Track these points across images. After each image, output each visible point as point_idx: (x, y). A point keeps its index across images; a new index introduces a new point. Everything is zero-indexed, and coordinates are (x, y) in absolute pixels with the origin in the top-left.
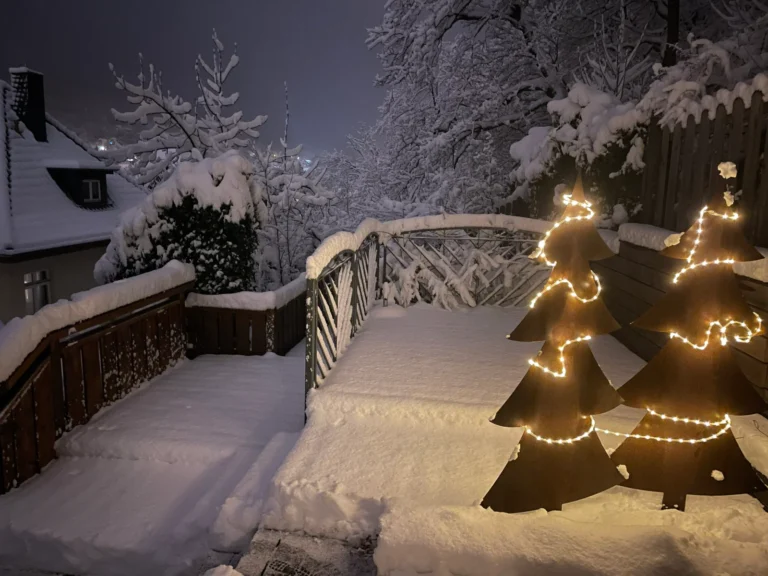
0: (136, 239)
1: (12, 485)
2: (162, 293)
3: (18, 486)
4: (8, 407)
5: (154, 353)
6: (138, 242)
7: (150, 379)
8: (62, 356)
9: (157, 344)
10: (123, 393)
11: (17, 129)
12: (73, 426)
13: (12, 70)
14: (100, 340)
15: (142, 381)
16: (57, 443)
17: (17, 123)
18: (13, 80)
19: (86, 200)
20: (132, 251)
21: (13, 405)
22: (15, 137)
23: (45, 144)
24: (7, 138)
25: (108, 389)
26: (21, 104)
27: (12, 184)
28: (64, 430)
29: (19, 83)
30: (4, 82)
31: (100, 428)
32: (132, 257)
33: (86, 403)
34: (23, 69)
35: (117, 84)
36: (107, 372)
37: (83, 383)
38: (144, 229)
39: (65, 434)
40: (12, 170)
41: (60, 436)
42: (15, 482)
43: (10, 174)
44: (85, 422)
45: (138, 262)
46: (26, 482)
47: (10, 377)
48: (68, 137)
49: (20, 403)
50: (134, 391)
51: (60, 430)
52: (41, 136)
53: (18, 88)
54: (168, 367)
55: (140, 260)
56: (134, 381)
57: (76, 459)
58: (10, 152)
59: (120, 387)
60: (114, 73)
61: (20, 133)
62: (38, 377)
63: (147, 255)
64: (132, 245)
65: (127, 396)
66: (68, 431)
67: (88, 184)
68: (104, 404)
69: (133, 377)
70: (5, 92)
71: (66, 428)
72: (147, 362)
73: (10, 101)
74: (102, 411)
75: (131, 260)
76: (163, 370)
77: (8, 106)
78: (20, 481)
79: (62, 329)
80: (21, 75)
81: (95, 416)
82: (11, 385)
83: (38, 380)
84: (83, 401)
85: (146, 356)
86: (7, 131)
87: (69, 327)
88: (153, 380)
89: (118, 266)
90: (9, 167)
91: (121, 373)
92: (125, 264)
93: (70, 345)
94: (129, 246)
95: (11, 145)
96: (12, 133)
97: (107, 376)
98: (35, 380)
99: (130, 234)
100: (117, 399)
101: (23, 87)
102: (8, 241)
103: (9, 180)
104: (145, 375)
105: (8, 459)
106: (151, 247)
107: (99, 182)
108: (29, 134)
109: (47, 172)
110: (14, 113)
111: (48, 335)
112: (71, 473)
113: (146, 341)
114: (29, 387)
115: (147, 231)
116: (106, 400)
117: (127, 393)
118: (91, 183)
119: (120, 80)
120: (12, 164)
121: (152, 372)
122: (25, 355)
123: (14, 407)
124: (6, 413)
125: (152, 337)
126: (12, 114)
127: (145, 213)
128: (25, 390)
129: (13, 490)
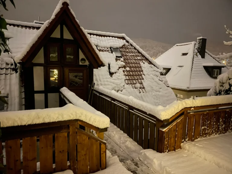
0: (223, 84)
1: (166, 151)
2: (229, 103)
3: (168, 152)
4: (168, 127)
5: (223, 125)
6: (224, 85)
7: (219, 134)
8: (188, 116)
9: (225, 123)
10: (208, 136)
11: (197, 55)
12: (188, 141)
13: (198, 38)
14: (202, 114)
15: (216, 134)
16: (182, 144)
17: (197, 53)
18: (198, 41)
19: (214, 76)
20: (221, 88)
21: (170, 127)
22: (196, 57)
23: (204, 59)
24: (193, 58)
25: (202, 132)
26: (199, 48)
27: (192, 70)
28: (185, 140)
29: (199, 42)
30: (195, 42)
31: (196, 144)
32: (221, 90)
33: (194, 134)
34: (201, 38)
35: (227, 32)
36: (203, 126)
37: (194, 127)
38: (227, 80)
39: (185, 142)
40: (193, 67)
41: (183, 142)
42: (167, 151)
43: (192, 67)
44: (193, 141)
45: (223, 92)
46: (170, 152)
47: (170, 118)
48: (211, 57)
49: (172, 127)
50: (212, 136)
51: (184, 140)
52: (203, 57)
53: (199, 43)
54: (228, 132)
55: (224, 91)
56: (213, 133)
57: (186, 151)
58: (194, 61)
59: (207, 133)
60: (226, 29)
61: (197, 56)
62: (179, 120)
63: (226, 90)
64: (222, 86)
65: (209, 137)
66: (186, 141)
67: (215, 71)
68: (200, 137)
69: (213, 131)
70: (195, 45)
71: (186, 140)
72: (219, 128)
73: (196, 47)
74: (199, 139)
75: (220, 91)
76: (225, 133)
77: (195, 49)
78: (169, 151)
79: (189, 107)
80: (200, 39)
81: (196, 140)
82: (170, 121)
83: (179, 122)
84: (193, 134)
85: (219, 125)
86: (194, 56)
87: (192, 107)
88: (220, 135)
89: (215, 93)
90: (192, 66)
91: (208, 128)
92: (218, 93)
93: (191, 113)
94: (220, 86)
95: (194, 60)
96: (195, 56)
97: (203, 128)
98: (178, 121)
99: (221, 82)
100: (205, 137)
101: (200, 43)
102: (188, 86)
103: (192, 69)
104: (218, 132)
105: (166, 143)
106: (229, 87)
107: (219, 70)
108: (200, 56)
109: (203, 67)
110: (197, 50)
111: (184, 108)
112: (184, 155)
113: (220, 120)
114: (176, 123)
115: (228, 81)
116: (201, 136)
117: (209, 136)
118: (216, 70)
119: (228, 30)
120: (193, 65)
121: (221, 132)
122: (176, 112)
123: (170, 128)
124: (168, 129)
125: (222, 119)
126: (196, 51)
127: (228, 75)
128: (174, 123)
129: (166, 153)
